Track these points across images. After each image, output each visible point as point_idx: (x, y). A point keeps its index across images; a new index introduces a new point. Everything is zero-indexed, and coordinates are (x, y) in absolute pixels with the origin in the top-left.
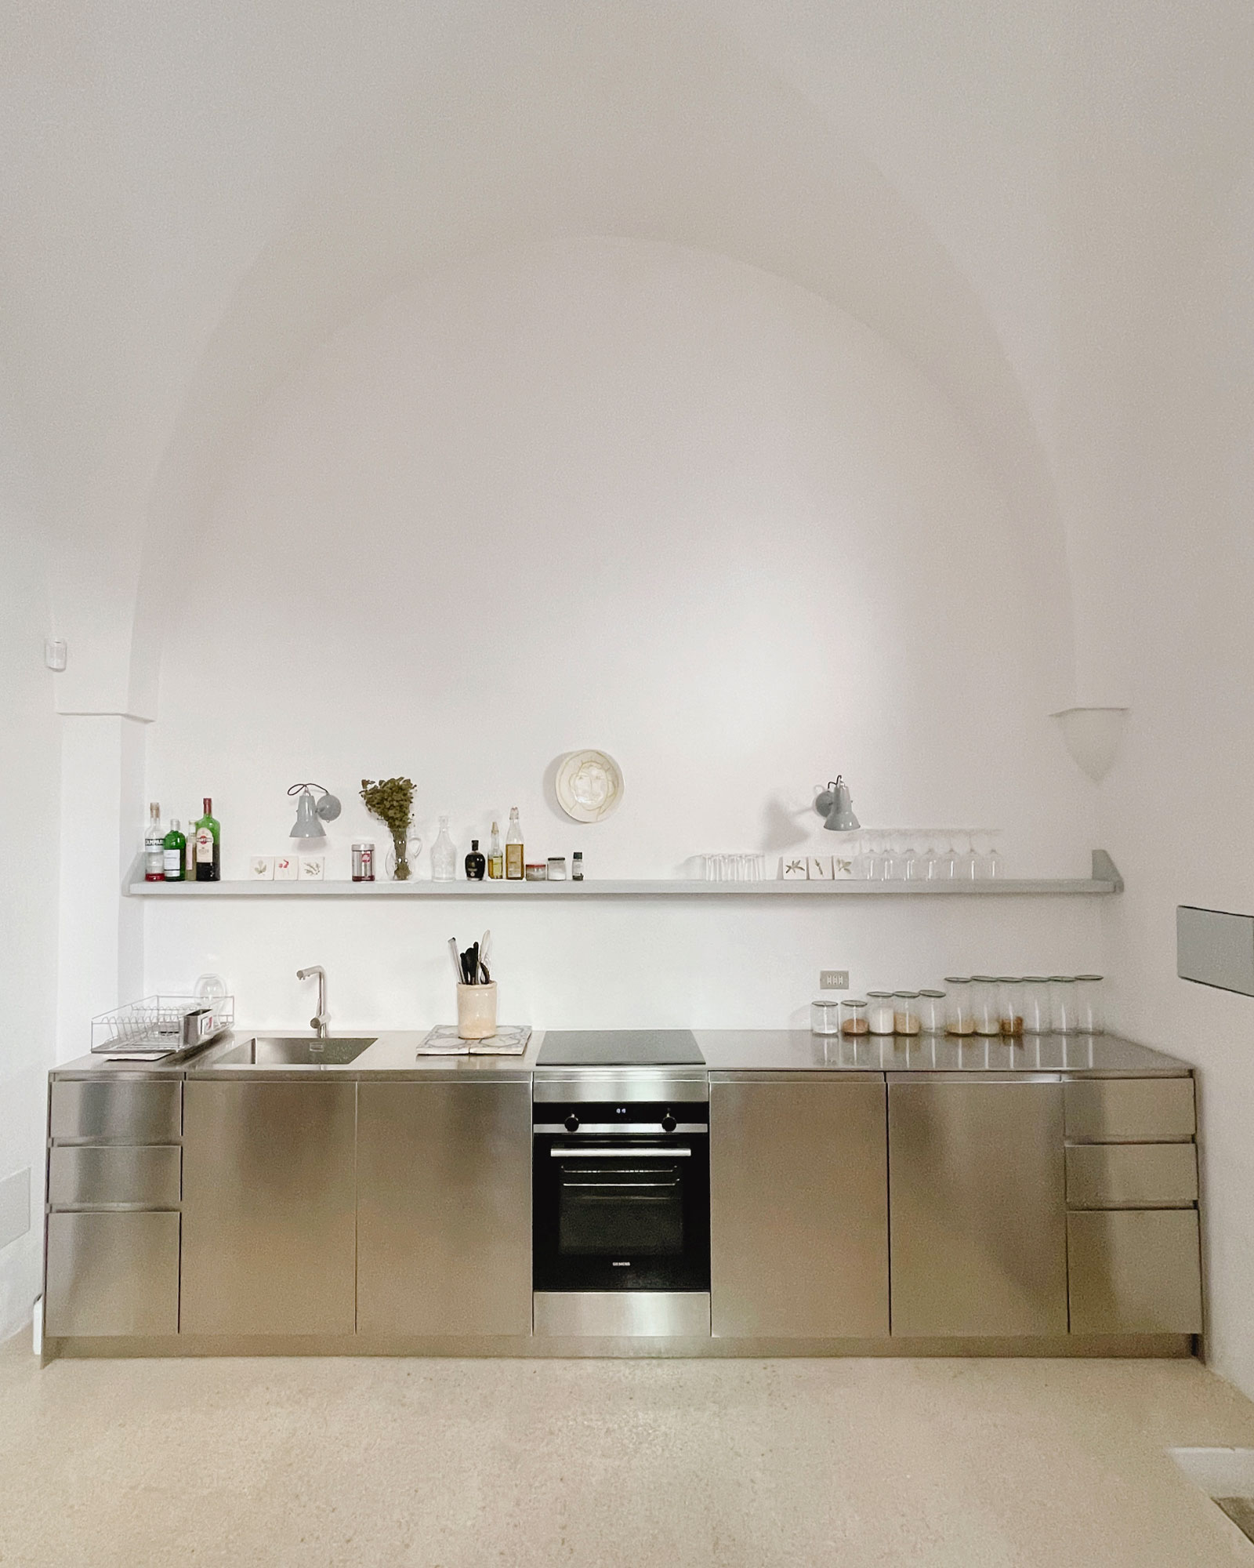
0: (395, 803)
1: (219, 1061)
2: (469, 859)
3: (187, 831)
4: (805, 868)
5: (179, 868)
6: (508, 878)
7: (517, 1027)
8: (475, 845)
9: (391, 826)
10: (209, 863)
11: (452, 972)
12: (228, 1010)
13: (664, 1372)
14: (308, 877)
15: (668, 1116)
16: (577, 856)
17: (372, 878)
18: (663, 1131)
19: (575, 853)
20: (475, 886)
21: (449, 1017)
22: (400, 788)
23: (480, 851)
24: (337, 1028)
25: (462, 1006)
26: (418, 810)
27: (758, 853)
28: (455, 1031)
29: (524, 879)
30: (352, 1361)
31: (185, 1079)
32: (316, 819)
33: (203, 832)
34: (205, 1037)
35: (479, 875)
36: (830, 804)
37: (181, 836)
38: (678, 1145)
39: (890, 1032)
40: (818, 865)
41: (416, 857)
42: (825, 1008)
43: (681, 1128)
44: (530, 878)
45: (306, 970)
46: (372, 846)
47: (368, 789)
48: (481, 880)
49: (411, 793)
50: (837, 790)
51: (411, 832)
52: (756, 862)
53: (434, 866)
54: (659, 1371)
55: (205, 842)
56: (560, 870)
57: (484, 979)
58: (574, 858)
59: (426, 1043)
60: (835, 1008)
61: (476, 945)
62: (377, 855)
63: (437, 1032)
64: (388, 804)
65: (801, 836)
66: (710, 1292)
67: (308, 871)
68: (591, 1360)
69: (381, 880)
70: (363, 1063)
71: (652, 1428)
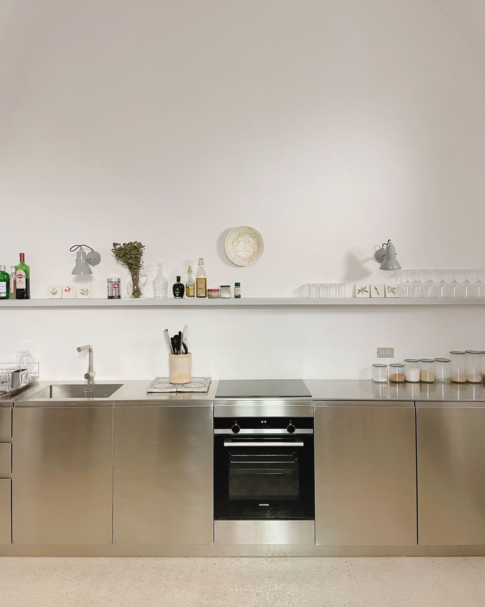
0: (133, 256)
1: (32, 396)
2: (175, 287)
3: (10, 271)
4: (369, 291)
5: (6, 292)
6: (197, 297)
7: (204, 378)
8: (179, 279)
9: (130, 268)
10: (24, 289)
11: (166, 348)
12: (36, 369)
13: (288, 564)
14: (82, 296)
15: (290, 424)
16: (237, 285)
17: (119, 297)
18: (288, 433)
19: (236, 283)
20: (179, 301)
21: (165, 373)
22: (135, 247)
23: (182, 282)
24: (99, 379)
25: (172, 367)
26: (145, 259)
27: (341, 283)
28: (168, 380)
29: (207, 297)
30: (110, 559)
31: (13, 407)
32: (87, 265)
33: (20, 272)
34: (23, 385)
35: (181, 295)
36: (383, 256)
37: (7, 274)
38: (296, 440)
39: (418, 381)
40: (376, 289)
41: (144, 285)
42: (380, 368)
43: (297, 431)
44: (210, 297)
45: (82, 347)
46: (119, 279)
47: (117, 248)
48: (182, 298)
49: (142, 250)
50: (388, 248)
51: (141, 271)
52: (340, 288)
53: (155, 290)
54: (286, 563)
55: (20, 278)
56: (227, 292)
57: (184, 351)
58: (236, 286)
59: (152, 386)
60: (386, 367)
61: (180, 333)
62: (122, 284)
63: (157, 380)
64: (128, 257)
65: (366, 273)
66: (315, 520)
67: (82, 294)
68: (246, 558)
69: (124, 298)
70: (116, 396)
71: (282, 592)
